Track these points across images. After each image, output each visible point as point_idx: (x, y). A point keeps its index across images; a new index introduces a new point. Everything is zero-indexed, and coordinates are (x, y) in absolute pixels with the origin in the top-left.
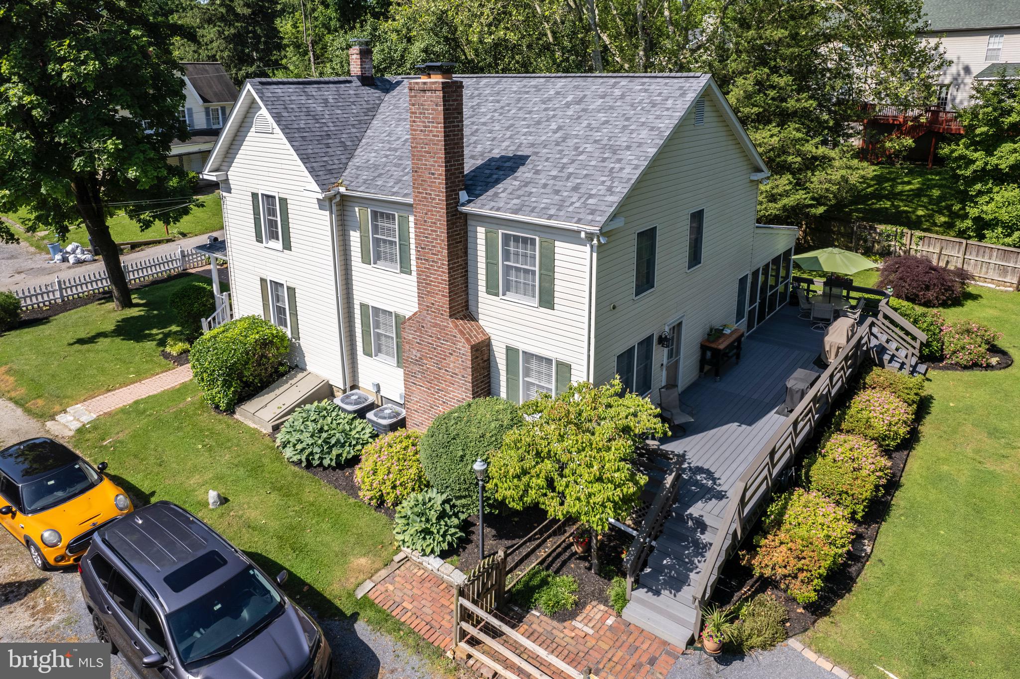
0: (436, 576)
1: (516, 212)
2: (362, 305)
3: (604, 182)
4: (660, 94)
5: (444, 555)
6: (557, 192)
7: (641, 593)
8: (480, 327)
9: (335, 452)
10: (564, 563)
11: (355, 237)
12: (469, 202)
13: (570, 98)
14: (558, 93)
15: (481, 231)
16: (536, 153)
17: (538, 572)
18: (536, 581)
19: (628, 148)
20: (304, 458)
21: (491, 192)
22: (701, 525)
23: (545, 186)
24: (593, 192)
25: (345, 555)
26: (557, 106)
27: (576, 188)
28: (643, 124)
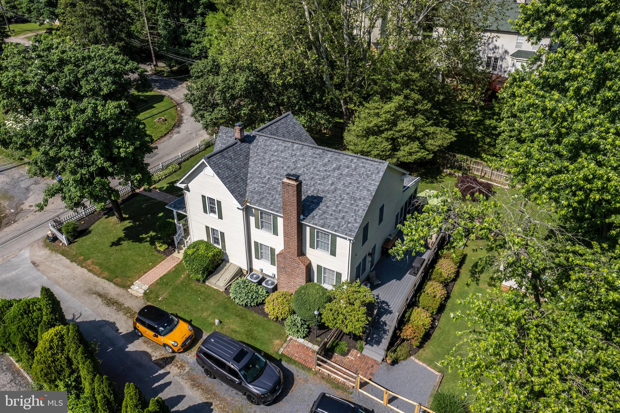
0: (302, 344)
1: (323, 227)
2: (255, 242)
3: (353, 216)
4: (370, 170)
5: (304, 338)
6: (336, 219)
7: (368, 346)
8: (307, 258)
9: (255, 301)
10: (342, 337)
11: (252, 219)
12: (304, 219)
13: (334, 166)
14: (329, 161)
15: (308, 229)
16: (326, 196)
17: (335, 341)
18: (335, 344)
19: (360, 199)
20: (244, 303)
21: (311, 215)
22: (385, 324)
23: (332, 215)
24: (350, 221)
25: (271, 340)
26: (330, 169)
27: (343, 218)
28: (365, 187)
